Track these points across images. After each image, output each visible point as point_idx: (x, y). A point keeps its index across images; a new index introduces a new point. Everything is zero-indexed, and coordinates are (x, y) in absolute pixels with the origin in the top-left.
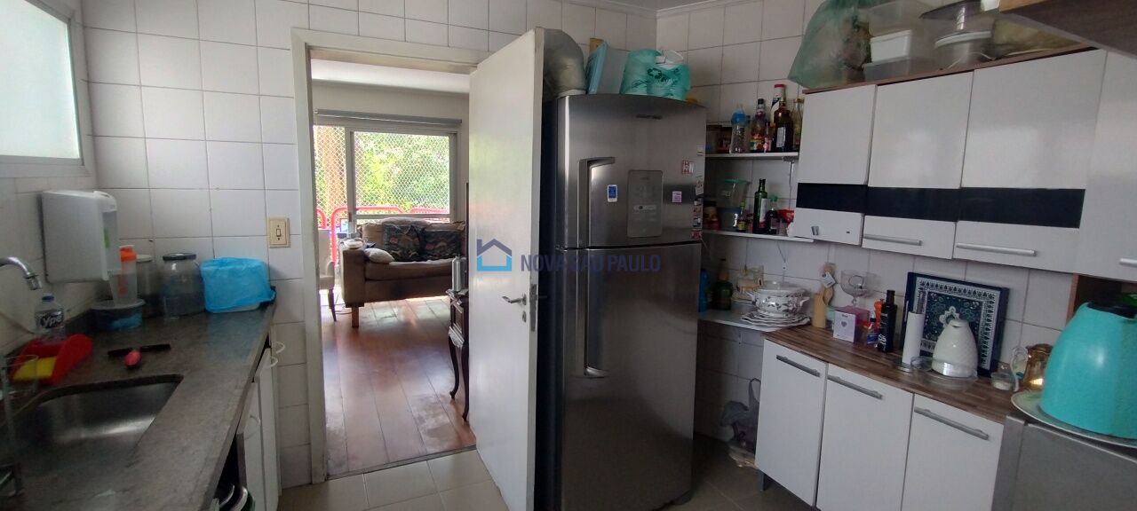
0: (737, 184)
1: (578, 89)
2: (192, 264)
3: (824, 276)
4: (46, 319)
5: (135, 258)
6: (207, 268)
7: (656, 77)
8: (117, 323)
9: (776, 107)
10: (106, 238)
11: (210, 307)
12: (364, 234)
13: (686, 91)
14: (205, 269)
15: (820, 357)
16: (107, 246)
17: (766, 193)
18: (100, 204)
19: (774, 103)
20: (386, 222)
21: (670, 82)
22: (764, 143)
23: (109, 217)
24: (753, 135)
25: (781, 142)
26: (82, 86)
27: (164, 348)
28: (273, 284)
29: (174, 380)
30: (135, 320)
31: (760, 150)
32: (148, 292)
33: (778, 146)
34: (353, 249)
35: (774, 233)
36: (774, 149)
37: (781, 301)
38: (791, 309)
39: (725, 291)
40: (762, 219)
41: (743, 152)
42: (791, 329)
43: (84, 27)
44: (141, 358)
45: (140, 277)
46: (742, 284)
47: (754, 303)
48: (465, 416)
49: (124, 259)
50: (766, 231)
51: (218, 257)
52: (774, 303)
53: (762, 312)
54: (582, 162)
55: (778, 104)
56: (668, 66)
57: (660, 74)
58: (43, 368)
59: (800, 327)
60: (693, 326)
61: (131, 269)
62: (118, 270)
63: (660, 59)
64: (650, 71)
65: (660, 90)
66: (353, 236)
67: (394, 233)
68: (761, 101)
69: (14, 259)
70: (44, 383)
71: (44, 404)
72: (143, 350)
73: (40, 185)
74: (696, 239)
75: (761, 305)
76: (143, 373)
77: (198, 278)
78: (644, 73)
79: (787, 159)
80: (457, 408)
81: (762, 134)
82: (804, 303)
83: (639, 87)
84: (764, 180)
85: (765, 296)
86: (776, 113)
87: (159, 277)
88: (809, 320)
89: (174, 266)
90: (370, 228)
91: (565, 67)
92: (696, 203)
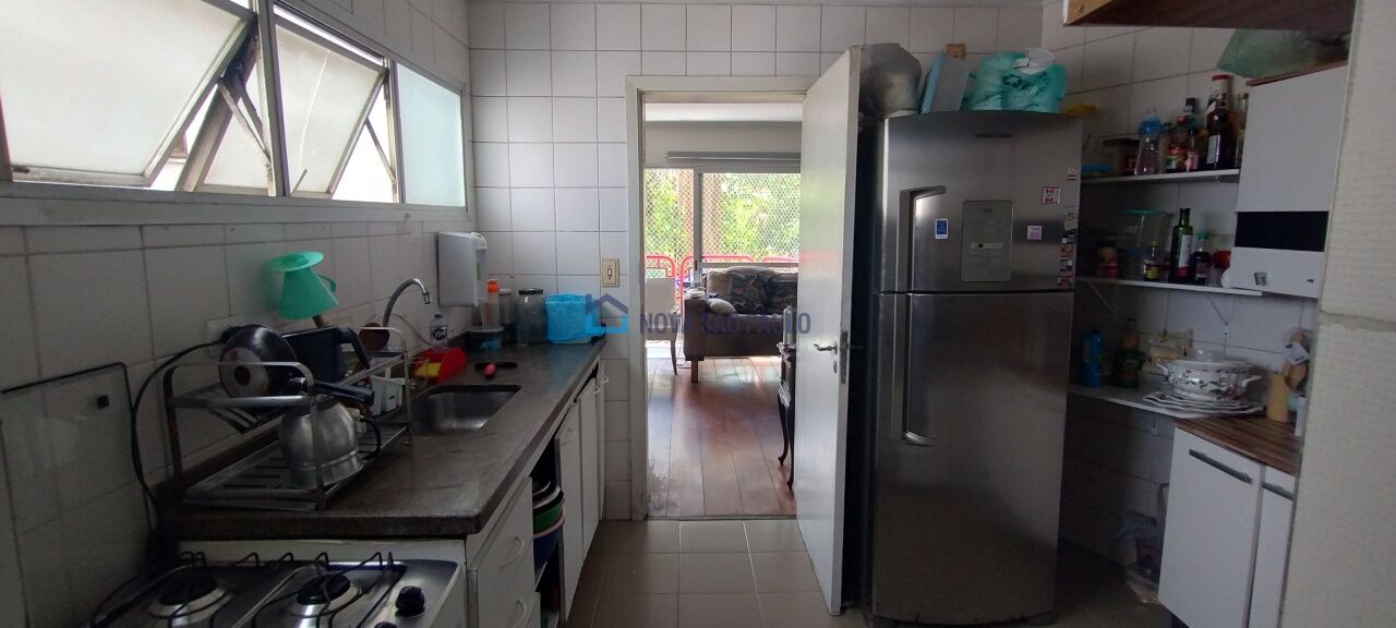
0: (1147, 216)
1: (908, 109)
2: (539, 297)
3: (1290, 346)
4: (437, 333)
5: (498, 290)
6: (550, 302)
7: (1015, 85)
8: (485, 345)
9: (1212, 108)
10: (478, 270)
11: (551, 337)
12: (709, 284)
13: (1060, 99)
14: (549, 303)
15: (1253, 456)
16: (479, 277)
17: (1191, 228)
18: (475, 242)
19: (1210, 102)
20: (731, 271)
21: (1034, 89)
22: (1186, 159)
23: (481, 253)
24: (1171, 148)
25: (1214, 154)
26: (469, 145)
27: (513, 366)
28: (604, 321)
29: (515, 389)
30: (497, 343)
31: (1181, 169)
32: (507, 321)
33: (1209, 162)
34: (695, 298)
35: (1202, 282)
36: (1203, 166)
37: (1208, 377)
38: (1223, 389)
39: (1131, 362)
40: (1182, 262)
41: (1156, 172)
42: (1225, 418)
43: (472, 96)
44: (496, 370)
45: (502, 308)
46: (1155, 353)
47: (1167, 378)
48: (790, 483)
49: (490, 291)
50: (1189, 279)
51: (560, 294)
52: (1197, 380)
53: (1179, 392)
54: (902, 194)
55: (1214, 104)
56: (1030, 69)
57: (1020, 82)
58: (432, 369)
59: (1244, 417)
60: (1061, 402)
61: (495, 300)
62: (486, 298)
63: (1022, 62)
64: (1005, 79)
65: (1020, 101)
66: (696, 285)
67: (739, 284)
68: (1192, 102)
69: (418, 281)
70: (432, 380)
71: (432, 396)
72: (498, 366)
73: (436, 228)
74: (1066, 286)
75: (1177, 381)
76: (497, 381)
77: (544, 311)
78: (998, 82)
79: (1223, 179)
80: (784, 476)
81: (1185, 147)
82: (1249, 384)
83: (991, 100)
84: (1187, 211)
85: (1184, 370)
86: (1212, 115)
87: (516, 308)
88: (1260, 409)
89: (526, 299)
90: (714, 276)
91: (892, 86)
92: (1065, 241)
